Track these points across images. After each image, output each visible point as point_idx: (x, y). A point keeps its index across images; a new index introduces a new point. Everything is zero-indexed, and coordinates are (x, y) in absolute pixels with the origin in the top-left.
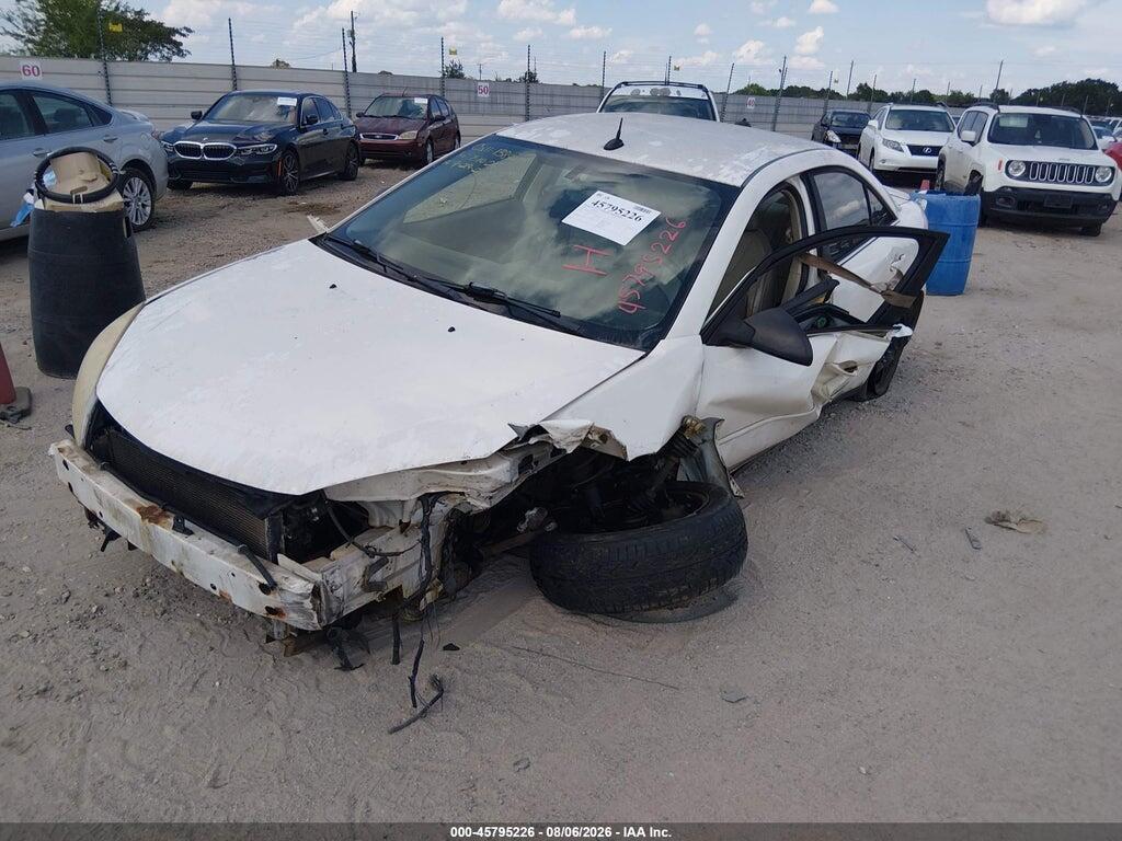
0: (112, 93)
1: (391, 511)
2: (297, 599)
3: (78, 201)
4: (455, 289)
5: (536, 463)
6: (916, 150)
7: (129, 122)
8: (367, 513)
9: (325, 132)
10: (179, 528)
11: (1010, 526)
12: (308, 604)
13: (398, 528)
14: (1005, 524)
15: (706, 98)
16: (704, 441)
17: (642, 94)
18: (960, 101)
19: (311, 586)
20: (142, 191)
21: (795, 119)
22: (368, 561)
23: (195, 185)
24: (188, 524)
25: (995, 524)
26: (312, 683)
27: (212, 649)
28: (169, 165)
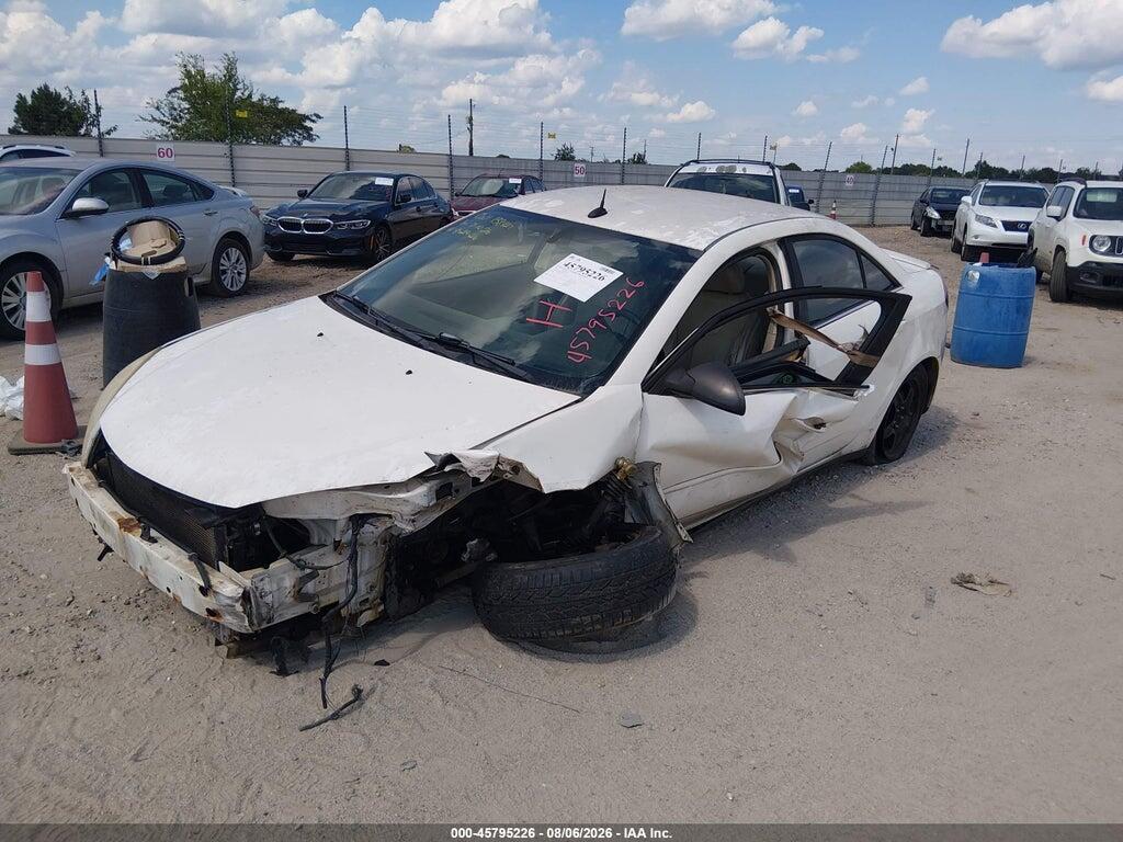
0: (236, 173)
1: (327, 531)
2: (229, 602)
3: (146, 263)
4: (427, 339)
5: (457, 491)
6: (1009, 226)
7: (228, 197)
8: (307, 531)
9: (419, 210)
10: (146, 537)
11: (975, 587)
12: (239, 608)
13: (332, 546)
14: (969, 585)
15: (772, 174)
16: (645, 484)
17: (708, 171)
18: (1048, 176)
19: (241, 591)
20: (238, 260)
21: (896, 196)
22: (299, 573)
23: (297, 257)
24: (153, 533)
25: (960, 584)
26: (248, 684)
27: (174, 650)
28: (267, 235)
